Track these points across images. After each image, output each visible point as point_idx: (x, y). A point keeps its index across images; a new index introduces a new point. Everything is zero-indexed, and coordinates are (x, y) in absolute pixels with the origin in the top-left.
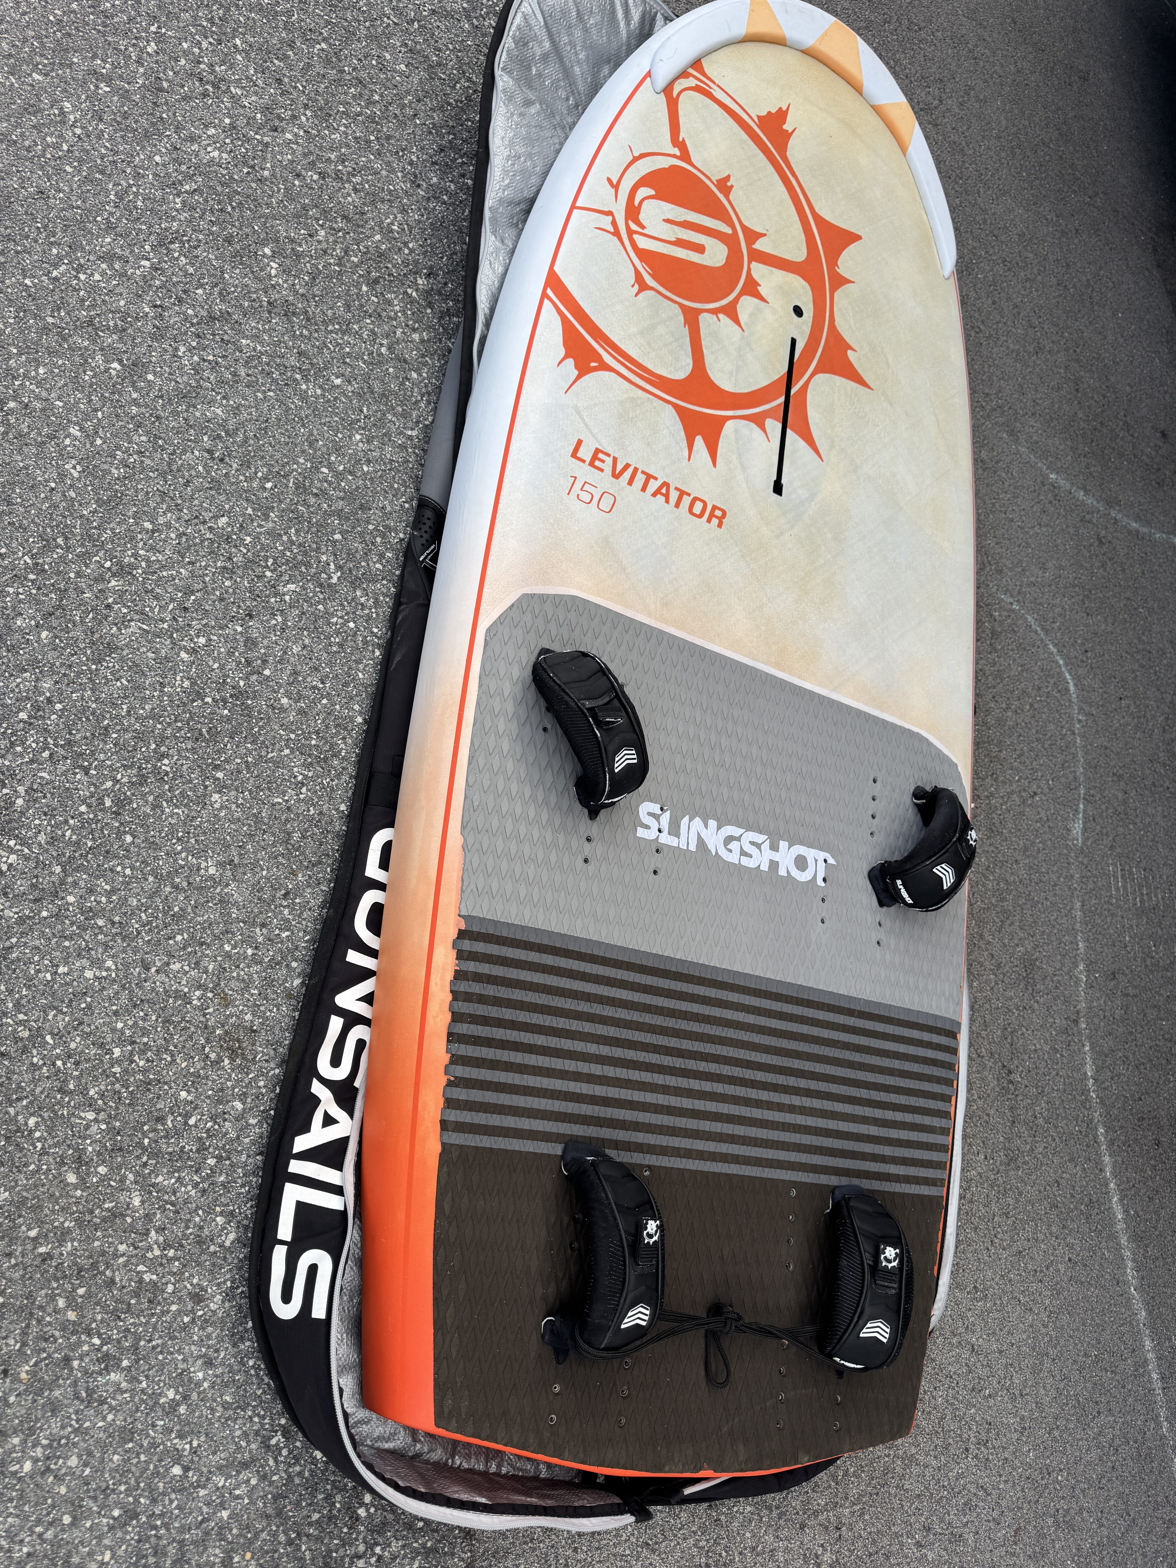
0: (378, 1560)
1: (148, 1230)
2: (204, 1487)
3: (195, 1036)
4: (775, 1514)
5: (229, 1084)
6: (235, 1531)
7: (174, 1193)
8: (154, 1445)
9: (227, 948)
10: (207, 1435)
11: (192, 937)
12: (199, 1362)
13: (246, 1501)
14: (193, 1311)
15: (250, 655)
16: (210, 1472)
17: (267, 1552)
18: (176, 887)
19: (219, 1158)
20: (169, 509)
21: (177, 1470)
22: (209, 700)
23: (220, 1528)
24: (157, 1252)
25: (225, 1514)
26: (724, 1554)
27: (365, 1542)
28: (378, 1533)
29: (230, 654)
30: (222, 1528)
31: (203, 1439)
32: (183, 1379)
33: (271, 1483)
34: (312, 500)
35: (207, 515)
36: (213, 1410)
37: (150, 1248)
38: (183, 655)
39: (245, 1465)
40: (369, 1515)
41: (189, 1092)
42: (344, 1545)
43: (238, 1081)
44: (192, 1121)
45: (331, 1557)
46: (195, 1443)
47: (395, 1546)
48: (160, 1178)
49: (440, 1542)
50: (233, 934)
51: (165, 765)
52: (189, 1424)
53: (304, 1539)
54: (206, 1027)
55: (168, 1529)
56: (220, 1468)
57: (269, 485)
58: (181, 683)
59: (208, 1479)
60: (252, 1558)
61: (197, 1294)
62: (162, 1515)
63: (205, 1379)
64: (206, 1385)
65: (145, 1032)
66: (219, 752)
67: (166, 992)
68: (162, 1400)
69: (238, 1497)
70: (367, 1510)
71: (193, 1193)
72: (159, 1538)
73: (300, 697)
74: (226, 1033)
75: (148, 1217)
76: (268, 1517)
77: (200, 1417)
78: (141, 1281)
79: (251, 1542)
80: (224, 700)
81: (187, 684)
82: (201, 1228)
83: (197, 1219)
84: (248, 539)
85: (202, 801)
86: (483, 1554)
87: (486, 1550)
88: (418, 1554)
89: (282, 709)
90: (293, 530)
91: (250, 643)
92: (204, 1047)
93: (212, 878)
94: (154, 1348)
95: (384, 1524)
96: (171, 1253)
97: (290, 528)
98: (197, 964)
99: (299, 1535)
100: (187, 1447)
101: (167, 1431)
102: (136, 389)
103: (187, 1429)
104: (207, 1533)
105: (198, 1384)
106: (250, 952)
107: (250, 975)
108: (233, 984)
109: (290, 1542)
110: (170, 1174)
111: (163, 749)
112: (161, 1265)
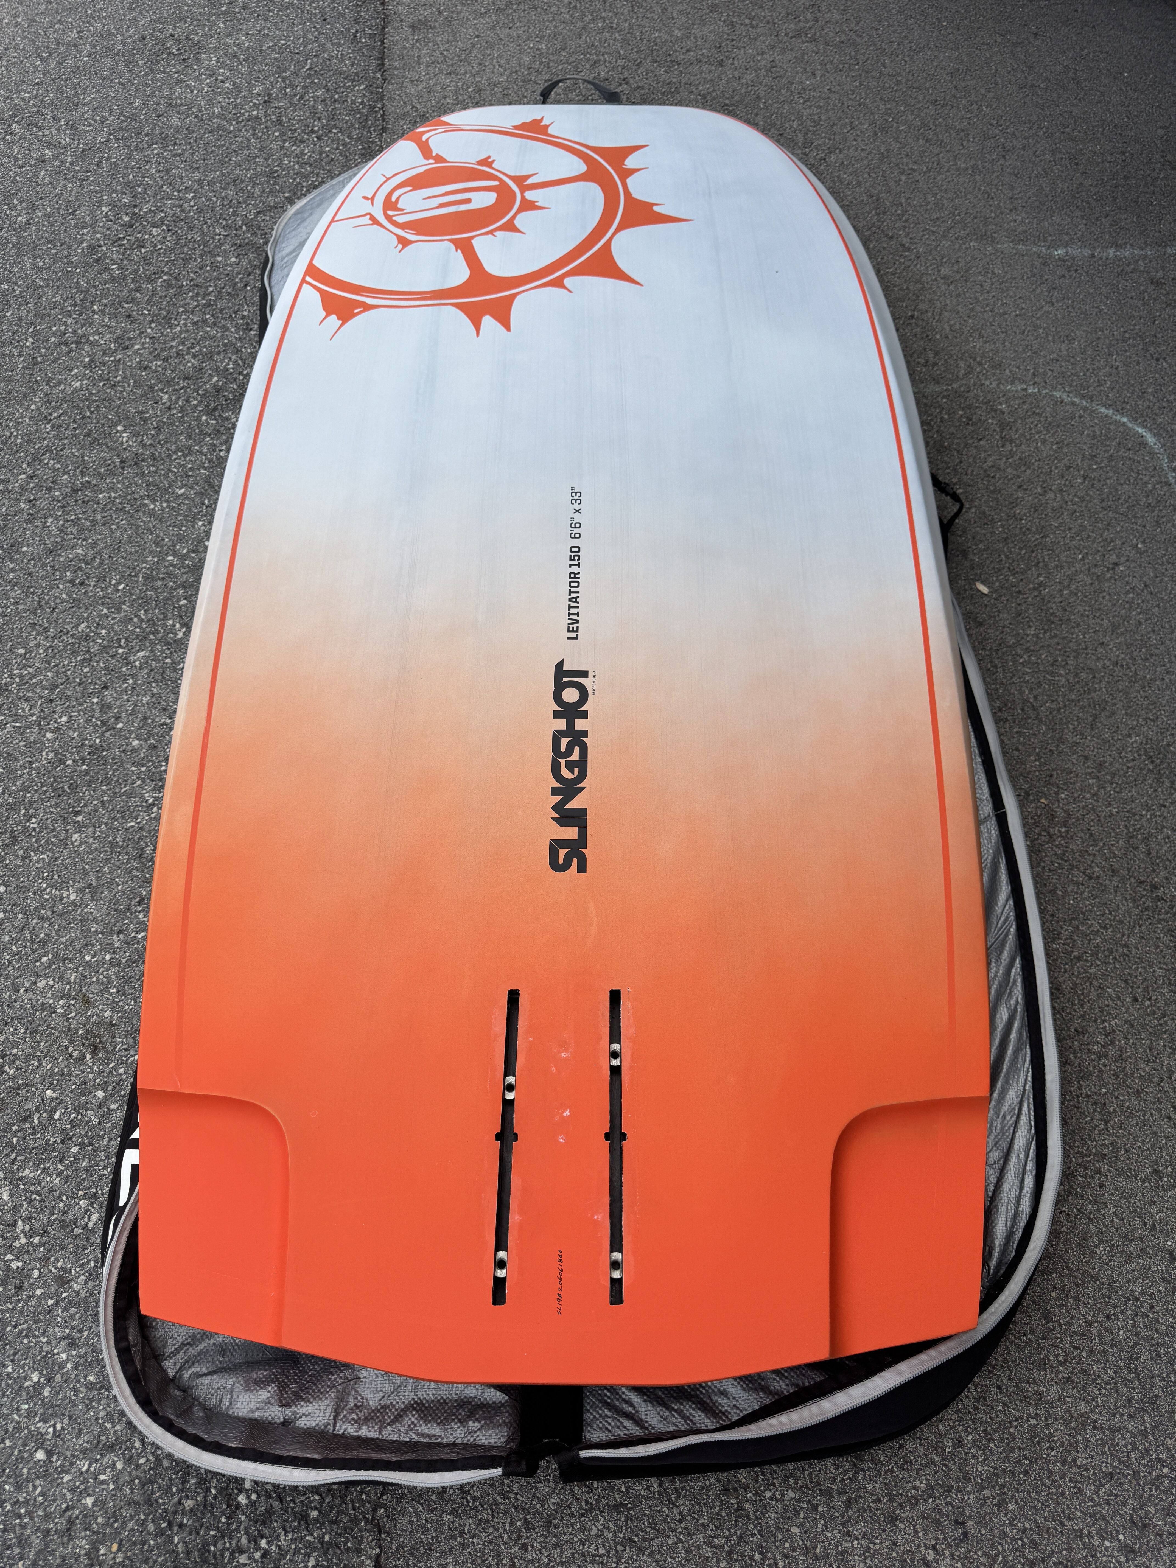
0: (264, 1556)
1: (16, 1221)
2: (67, 1472)
3: (59, 1040)
4: (838, 1502)
5: (91, 1076)
6: (100, 1520)
7: (40, 1184)
8: (18, 1428)
9: (87, 958)
10: (70, 1418)
11: (56, 955)
12: (63, 1343)
13: (112, 1487)
14: (58, 1294)
15: (105, 717)
16: (73, 1456)
17: (134, 1543)
18: (42, 918)
19: (82, 1146)
20: (38, 634)
21: (40, 1455)
22: (70, 762)
23: (85, 1516)
24: (23, 1241)
25: (89, 1501)
26: (757, 1556)
27: (247, 1533)
28: (264, 1523)
29: (88, 721)
30: (87, 1515)
31: (66, 1421)
32: (47, 1363)
33: (138, 1467)
34: (159, 583)
35: (69, 627)
36: (76, 1391)
37: (16, 1238)
38: (49, 735)
39: (111, 1448)
40: (252, 1504)
41: (54, 1091)
42: (223, 1537)
43: (100, 1072)
44: (57, 1116)
45: (209, 1551)
46: (59, 1426)
47: (284, 1540)
48: (27, 1172)
49: (340, 1535)
50: (93, 945)
51: (33, 823)
52: (52, 1406)
53: (176, 1528)
54: (69, 1030)
55: (32, 1518)
56: (84, 1452)
57: (121, 587)
58: (47, 756)
59: (72, 1464)
60: (119, 1550)
61: (61, 1277)
62: (27, 1502)
63: (68, 1361)
64: (69, 1366)
65: (15, 1045)
66: (79, 800)
67: (33, 1006)
68: (27, 1384)
69: (103, 1482)
70: (248, 1497)
71: (57, 1181)
72: (24, 1527)
73: (150, 735)
74: (88, 1032)
75: (16, 1209)
76: (136, 1503)
77: (63, 1399)
78: (9, 1268)
79: (118, 1532)
80: (83, 759)
81: (51, 755)
82: (65, 1212)
83: (61, 1205)
84: (104, 632)
85: (64, 842)
86: (397, 1550)
87: (401, 1545)
88: (315, 1549)
89: (134, 750)
90: (142, 612)
91: (105, 707)
92: (67, 1048)
93: (73, 903)
94: (20, 1332)
95: (270, 1512)
96: (36, 1240)
97: (140, 610)
98: (61, 978)
99: (170, 1525)
100: (51, 1430)
101: (30, 1414)
102: (12, 561)
103: (50, 1411)
104: (71, 1522)
105: (62, 1365)
106: (108, 957)
107: (108, 977)
108: (93, 988)
109: (160, 1533)
110: (36, 1166)
111: (31, 811)
112: (28, 1252)
